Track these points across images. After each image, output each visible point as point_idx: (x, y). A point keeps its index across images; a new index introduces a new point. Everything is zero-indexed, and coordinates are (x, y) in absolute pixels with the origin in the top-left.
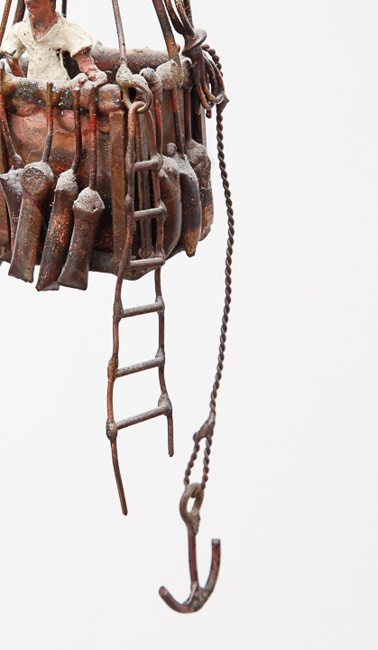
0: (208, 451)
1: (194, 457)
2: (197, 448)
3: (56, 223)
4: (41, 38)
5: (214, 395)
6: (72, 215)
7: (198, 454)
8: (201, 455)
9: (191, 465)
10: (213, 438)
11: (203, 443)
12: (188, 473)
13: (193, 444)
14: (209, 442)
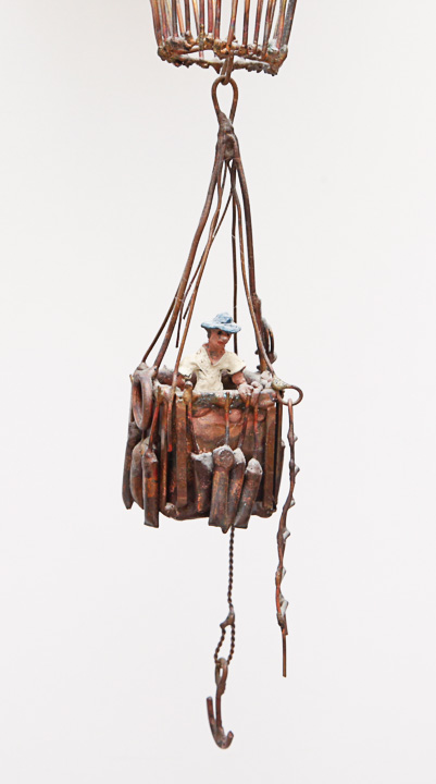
0: (233, 632)
1: (223, 638)
2: (224, 632)
3: (236, 485)
4: (216, 363)
5: (230, 594)
6: (246, 478)
7: (226, 636)
8: (228, 636)
9: (220, 644)
10: (235, 623)
11: (228, 629)
12: (218, 650)
13: (220, 630)
14: (233, 626)
